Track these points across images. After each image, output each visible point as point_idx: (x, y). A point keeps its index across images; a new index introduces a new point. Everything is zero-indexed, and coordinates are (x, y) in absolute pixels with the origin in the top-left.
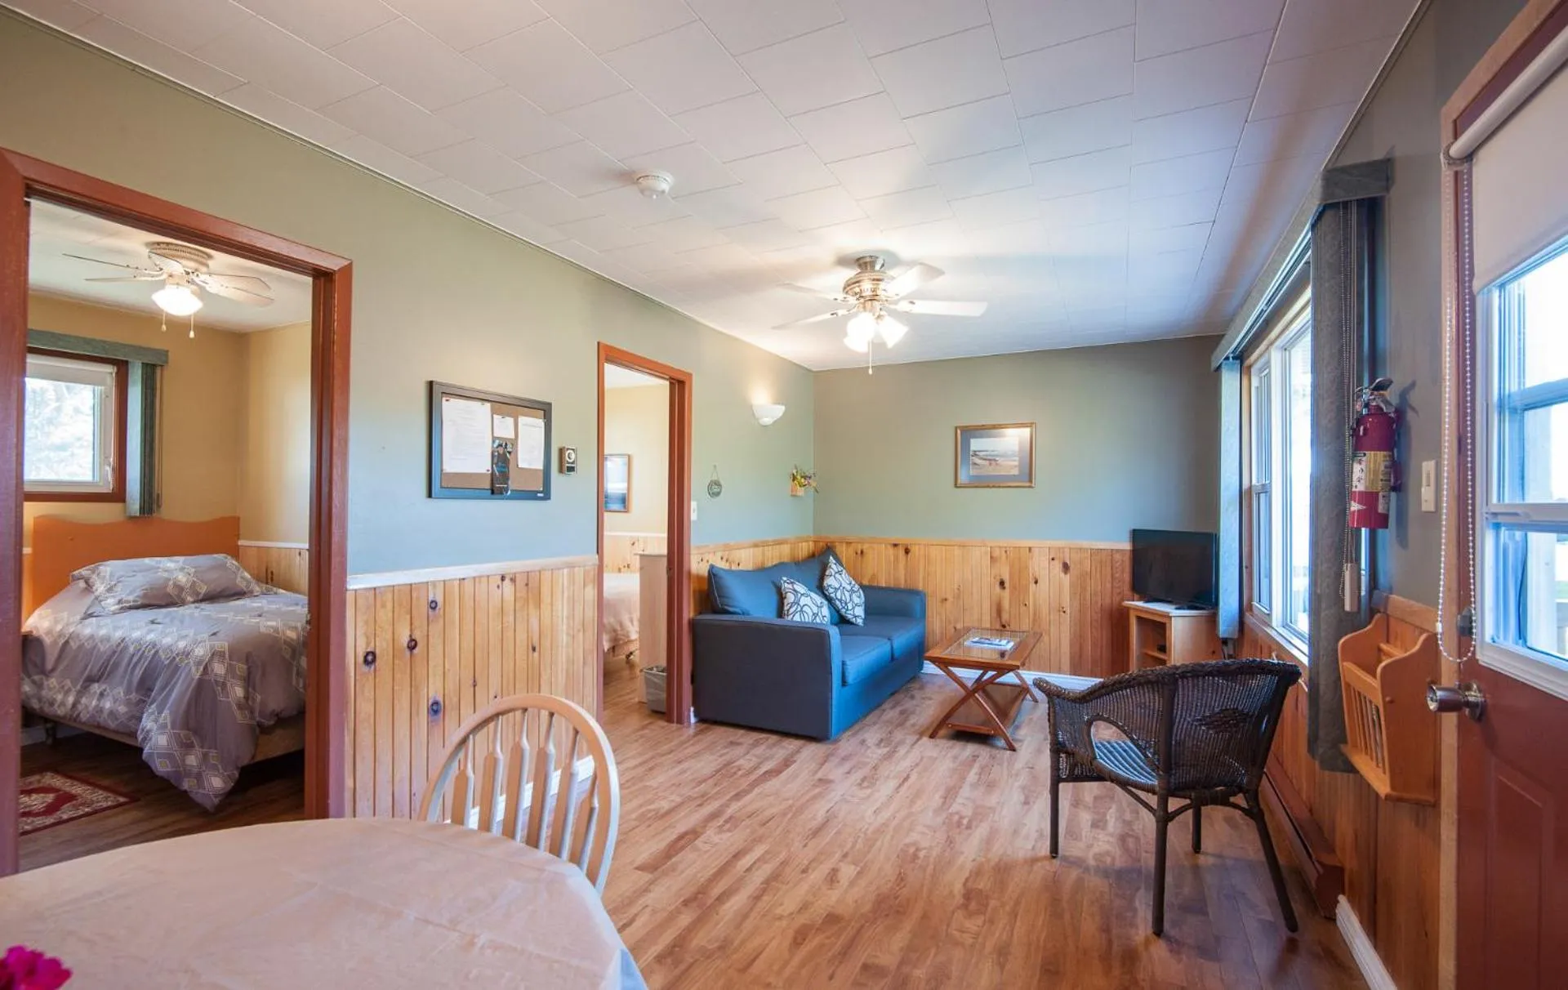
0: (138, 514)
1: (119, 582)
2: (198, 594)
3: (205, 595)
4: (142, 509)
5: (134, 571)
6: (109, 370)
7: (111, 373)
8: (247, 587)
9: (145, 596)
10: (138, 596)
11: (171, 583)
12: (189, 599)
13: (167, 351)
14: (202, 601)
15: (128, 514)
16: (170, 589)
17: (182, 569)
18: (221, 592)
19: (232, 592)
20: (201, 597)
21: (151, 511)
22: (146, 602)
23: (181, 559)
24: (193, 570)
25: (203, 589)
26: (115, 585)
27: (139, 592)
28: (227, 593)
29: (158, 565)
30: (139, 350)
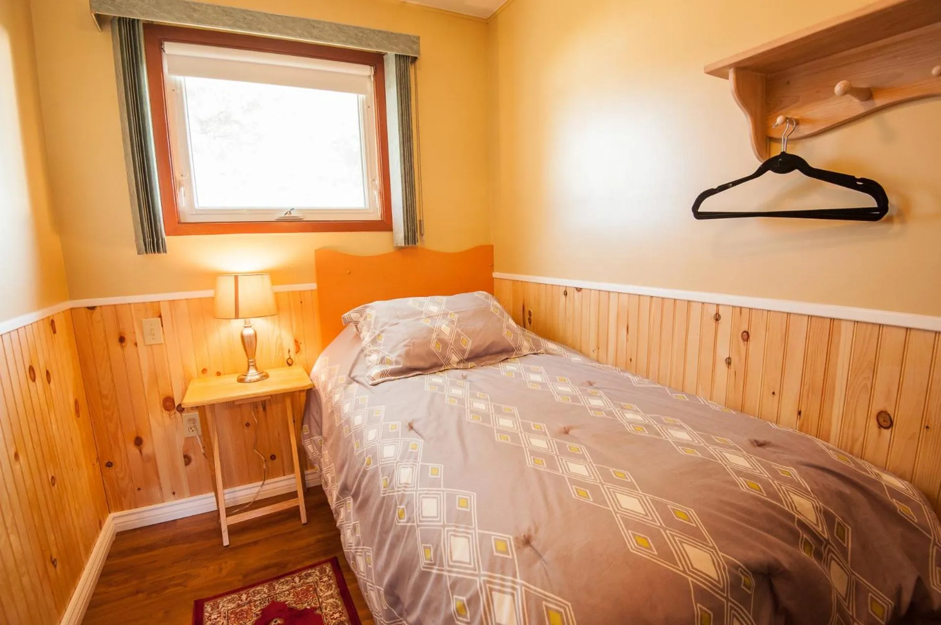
0: (403, 245)
1: (382, 332)
2: (463, 351)
3: (471, 352)
4: (406, 238)
5: (398, 317)
6: (366, 71)
7: (370, 76)
8: (515, 340)
9: (407, 355)
10: (399, 356)
11: (434, 336)
12: (455, 358)
13: (418, 38)
14: (469, 360)
15: (395, 246)
16: (434, 346)
17: (445, 315)
18: (488, 347)
19: (499, 349)
20: (466, 356)
21: (415, 241)
22: (409, 364)
23: (444, 299)
24: (457, 316)
25: (469, 345)
26: (379, 335)
27: (401, 350)
28: (494, 350)
29: (420, 309)
30: (390, 37)
